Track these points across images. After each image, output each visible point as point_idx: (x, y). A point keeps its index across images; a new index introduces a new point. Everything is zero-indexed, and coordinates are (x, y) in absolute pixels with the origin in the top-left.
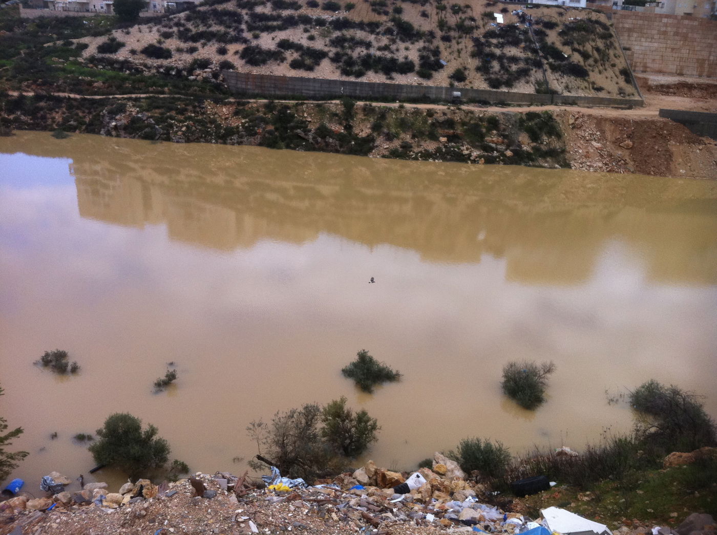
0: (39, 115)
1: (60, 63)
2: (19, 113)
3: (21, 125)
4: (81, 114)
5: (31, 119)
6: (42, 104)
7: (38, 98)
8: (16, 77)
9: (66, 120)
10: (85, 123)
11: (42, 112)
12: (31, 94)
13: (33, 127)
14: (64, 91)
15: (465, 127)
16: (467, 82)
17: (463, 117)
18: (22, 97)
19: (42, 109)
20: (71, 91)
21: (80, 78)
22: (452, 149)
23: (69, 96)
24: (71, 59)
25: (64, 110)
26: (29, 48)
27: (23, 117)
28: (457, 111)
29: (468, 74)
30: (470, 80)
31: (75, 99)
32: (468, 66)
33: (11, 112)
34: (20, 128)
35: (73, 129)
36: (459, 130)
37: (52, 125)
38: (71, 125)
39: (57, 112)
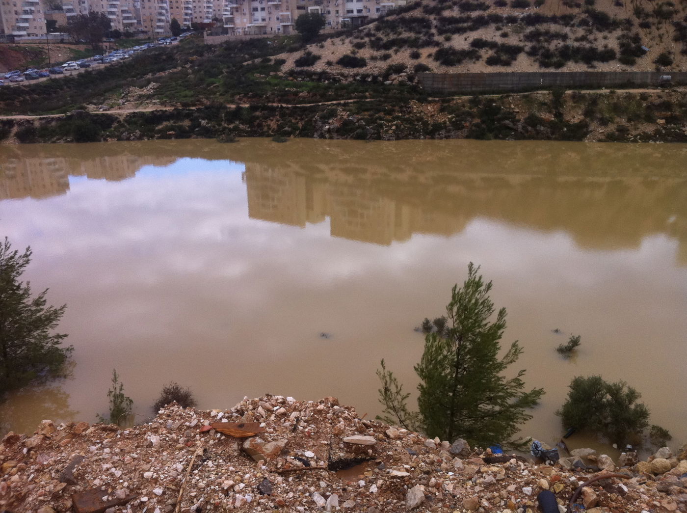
0: (256, 123)
1: (263, 78)
2: (237, 122)
3: (241, 133)
4: (293, 121)
5: (248, 128)
6: (258, 113)
7: (253, 108)
8: (228, 92)
9: (280, 127)
10: (298, 128)
11: (258, 121)
12: (247, 106)
13: (252, 134)
14: (274, 102)
15: (683, 109)
16: (674, 65)
17: (680, 99)
18: (239, 109)
19: (258, 118)
20: (279, 101)
21: (287, 89)
22: (673, 130)
23: (281, 106)
24: (272, 74)
25: (278, 117)
26: (228, 67)
27: (241, 126)
28: (673, 93)
29: (674, 58)
30: (677, 64)
31: (287, 108)
32: (673, 50)
33: (230, 122)
34: (240, 136)
35: (288, 134)
36: (677, 112)
37: (268, 132)
38: (286, 131)
39: (272, 120)
